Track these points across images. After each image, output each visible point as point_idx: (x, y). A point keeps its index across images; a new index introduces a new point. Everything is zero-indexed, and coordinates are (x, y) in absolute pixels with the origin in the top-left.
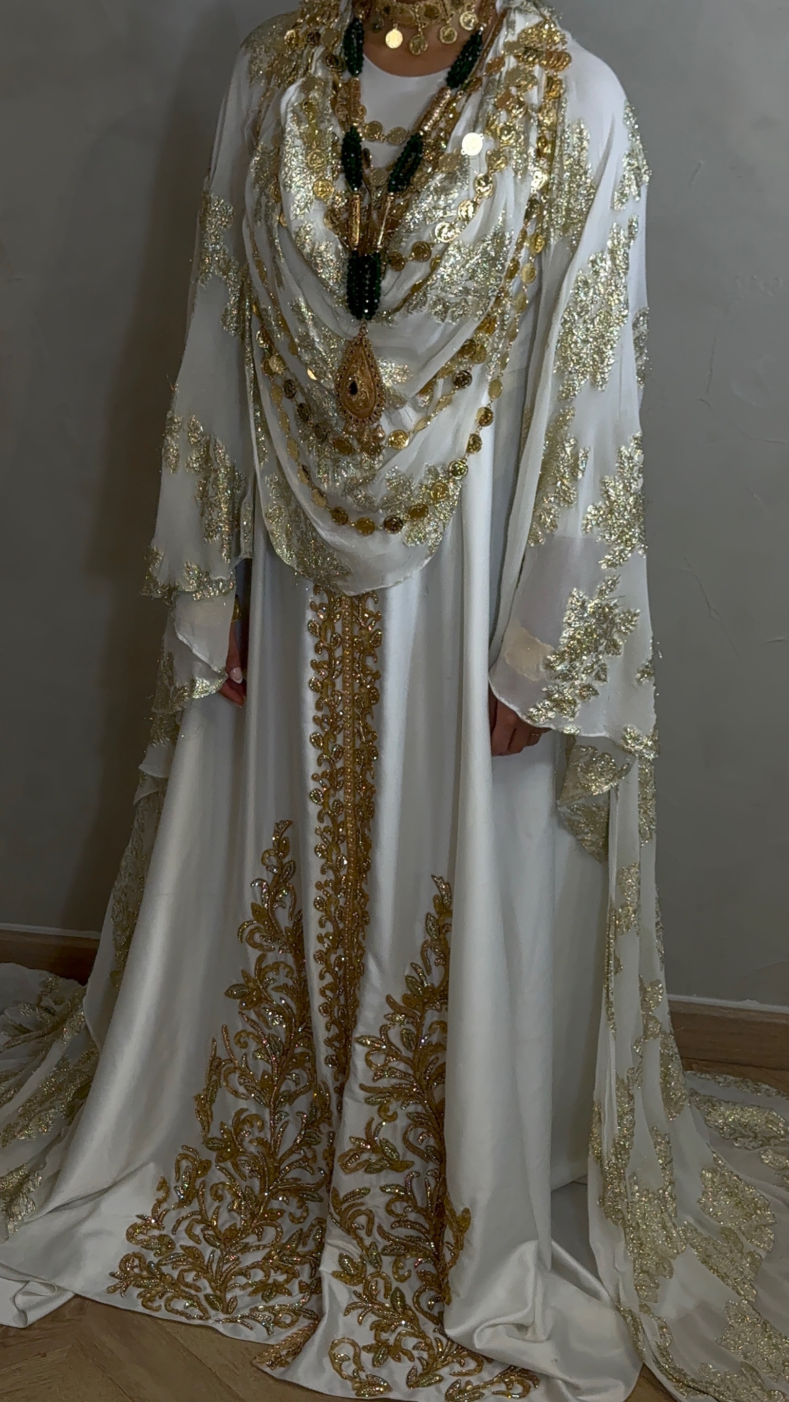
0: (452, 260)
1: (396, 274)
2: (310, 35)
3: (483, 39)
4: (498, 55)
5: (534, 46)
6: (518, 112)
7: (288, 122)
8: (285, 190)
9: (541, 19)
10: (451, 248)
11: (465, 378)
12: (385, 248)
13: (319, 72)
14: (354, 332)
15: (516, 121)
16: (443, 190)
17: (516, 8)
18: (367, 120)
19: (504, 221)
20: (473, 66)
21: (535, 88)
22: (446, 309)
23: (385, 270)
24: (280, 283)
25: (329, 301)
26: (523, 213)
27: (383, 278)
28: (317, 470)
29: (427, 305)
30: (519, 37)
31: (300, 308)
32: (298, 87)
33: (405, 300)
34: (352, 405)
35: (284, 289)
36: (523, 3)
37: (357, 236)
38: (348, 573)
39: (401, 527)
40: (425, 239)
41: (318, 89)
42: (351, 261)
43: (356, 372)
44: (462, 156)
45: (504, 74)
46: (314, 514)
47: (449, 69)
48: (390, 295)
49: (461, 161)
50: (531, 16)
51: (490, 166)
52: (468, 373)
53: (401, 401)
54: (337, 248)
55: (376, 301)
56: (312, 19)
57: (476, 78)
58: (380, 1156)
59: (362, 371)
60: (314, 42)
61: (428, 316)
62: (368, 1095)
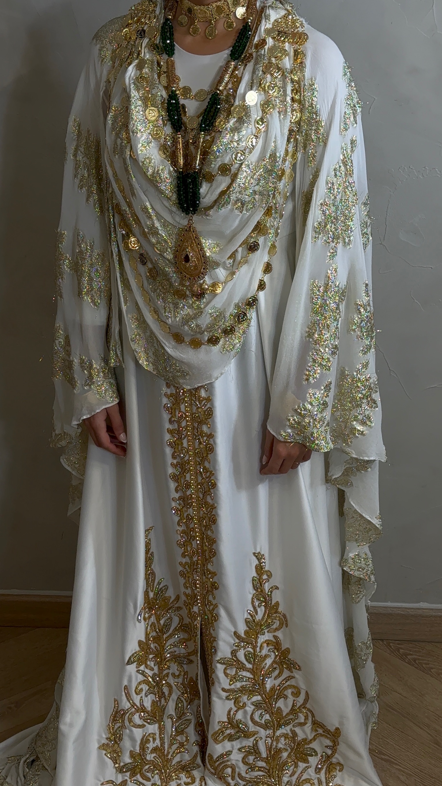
0: (245, 173)
1: (209, 185)
2: (138, 31)
3: (251, 27)
4: (262, 38)
5: (283, 30)
6: (278, 74)
7: (132, 90)
8: (133, 135)
9: (286, 12)
10: (243, 166)
11: (255, 246)
12: (201, 169)
13: (147, 55)
14: (185, 222)
15: (277, 80)
16: (236, 130)
17: (269, 6)
18: (181, 85)
19: (275, 146)
20: (246, 45)
21: (287, 57)
22: (243, 204)
23: (201, 182)
24: (133, 194)
25: (166, 203)
26: (286, 138)
27: (201, 187)
28: (163, 311)
29: (231, 203)
30: (273, 25)
31: (147, 209)
32: (135, 66)
33: (216, 202)
34: (186, 269)
35: (136, 198)
36: (273, 2)
37: (181, 161)
38: (187, 374)
39: (219, 342)
40: (227, 160)
41: (148, 67)
42: (178, 178)
43: (187, 248)
44: (246, 106)
45: (266, 50)
46: (163, 338)
47: (231, 48)
48: (207, 198)
49: (246, 109)
50: (279, 10)
51: (263, 111)
52: (257, 243)
53: (217, 264)
54: (169, 170)
55: (198, 202)
56: (139, 20)
57: (249, 54)
58: (237, 730)
59: (191, 247)
60: (141, 35)
61: (232, 210)
62: (228, 694)
